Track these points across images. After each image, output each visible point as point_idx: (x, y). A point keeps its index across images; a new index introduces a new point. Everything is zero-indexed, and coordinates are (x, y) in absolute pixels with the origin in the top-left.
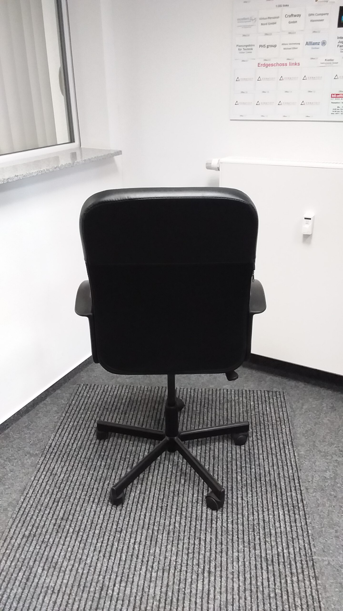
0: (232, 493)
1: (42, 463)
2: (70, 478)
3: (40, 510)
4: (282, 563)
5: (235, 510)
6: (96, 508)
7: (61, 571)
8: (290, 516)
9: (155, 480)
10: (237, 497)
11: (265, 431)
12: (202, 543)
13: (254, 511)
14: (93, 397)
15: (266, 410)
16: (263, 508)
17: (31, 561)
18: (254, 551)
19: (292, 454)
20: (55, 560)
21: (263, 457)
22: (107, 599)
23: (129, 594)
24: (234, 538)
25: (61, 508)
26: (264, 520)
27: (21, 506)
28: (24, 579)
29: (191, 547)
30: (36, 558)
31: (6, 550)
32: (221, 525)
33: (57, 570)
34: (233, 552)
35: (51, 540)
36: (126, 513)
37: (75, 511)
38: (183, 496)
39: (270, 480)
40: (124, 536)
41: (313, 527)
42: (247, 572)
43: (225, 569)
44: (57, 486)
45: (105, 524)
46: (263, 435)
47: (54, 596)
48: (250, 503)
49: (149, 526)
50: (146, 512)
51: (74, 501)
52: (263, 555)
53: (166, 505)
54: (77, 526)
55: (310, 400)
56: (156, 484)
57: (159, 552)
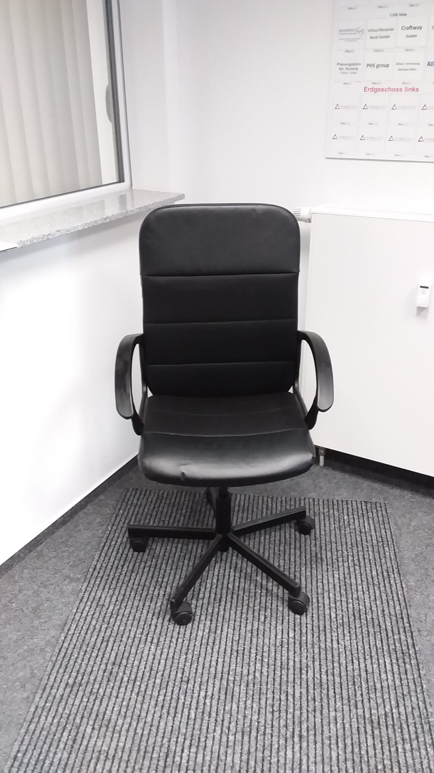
0: (325, 635)
1: (86, 590)
2: (122, 611)
3: (86, 651)
4: (391, 727)
5: (329, 657)
6: (156, 651)
7: (116, 731)
8: (398, 666)
9: (227, 616)
10: (332, 640)
11: (364, 555)
12: (290, 698)
13: (354, 658)
14: (145, 506)
15: (364, 526)
16: (364, 655)
17: (77, 717)
18: (355, 710)
19: (399, 585)
20: (107, 717)
21: (363, 588)
22: (174, 768)
23: (201, 762)
24: (330, 693)
25: (112, 650)
26: (366, 671)
27: (62, 645)
28: (69, 740)
29: (277, 704)
30: (83, 714)
31: (46, 702)
32: (312, 675)
33: (111, 729)
34: (329, 711)
35: (101, 691)
36: (193, 657)
37: (130, 653)
38: (264, 637)
39: (373, 619)
40: (192, 687)
41: (429, 681)
42: (348, 736)
43: (320, 732)
44: (105, 620)
45: (167, 672)
46: (361, 560)
47: (108, 763)
48: (348, 648)
49: (222, 676)
50: (218, 657)
51: (128, 640)
52: (367, 715)
53: (242, 648)
54: (132, 673)
55: (420, 514)
56: (229, 621)
57: (236, 709)
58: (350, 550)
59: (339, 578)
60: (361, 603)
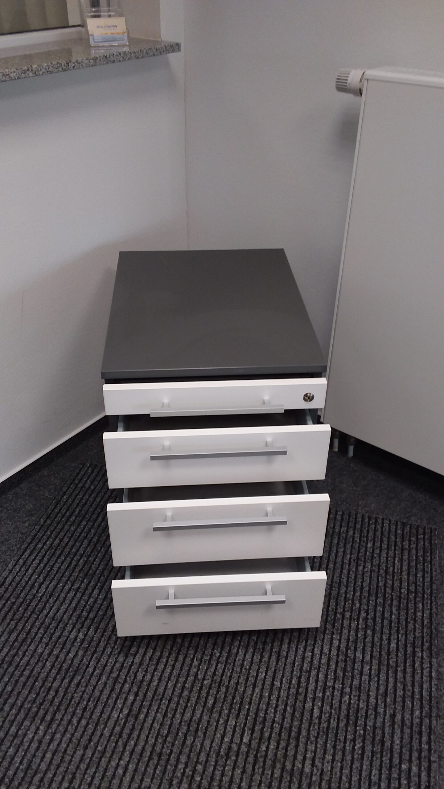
0: (297, 746)
6: (44, 735)
9: (161, 689)
10: (305, 758)
11: (383, 611)
15: (394, 563)
19: (426, 672)
21: (370, 670)
36: (93, 755)
38: (205, 736)
45: (50, 775)
46: (379, 620)
48: (327, 777)
50: (129, 762)
51: (11, 710)
53: (169, 751)
56: (161, 700)
58: (364, 601)
59: (339, 647)
60: (363, 697)
